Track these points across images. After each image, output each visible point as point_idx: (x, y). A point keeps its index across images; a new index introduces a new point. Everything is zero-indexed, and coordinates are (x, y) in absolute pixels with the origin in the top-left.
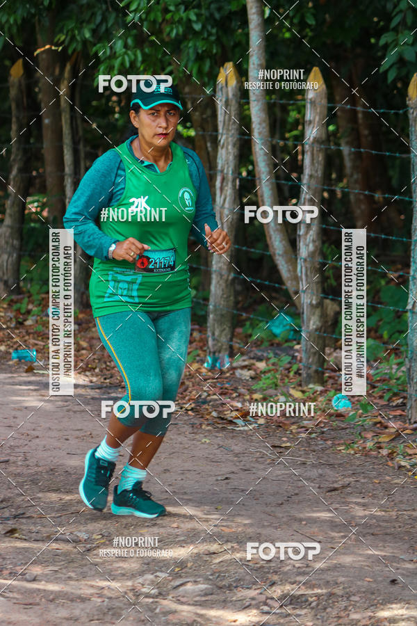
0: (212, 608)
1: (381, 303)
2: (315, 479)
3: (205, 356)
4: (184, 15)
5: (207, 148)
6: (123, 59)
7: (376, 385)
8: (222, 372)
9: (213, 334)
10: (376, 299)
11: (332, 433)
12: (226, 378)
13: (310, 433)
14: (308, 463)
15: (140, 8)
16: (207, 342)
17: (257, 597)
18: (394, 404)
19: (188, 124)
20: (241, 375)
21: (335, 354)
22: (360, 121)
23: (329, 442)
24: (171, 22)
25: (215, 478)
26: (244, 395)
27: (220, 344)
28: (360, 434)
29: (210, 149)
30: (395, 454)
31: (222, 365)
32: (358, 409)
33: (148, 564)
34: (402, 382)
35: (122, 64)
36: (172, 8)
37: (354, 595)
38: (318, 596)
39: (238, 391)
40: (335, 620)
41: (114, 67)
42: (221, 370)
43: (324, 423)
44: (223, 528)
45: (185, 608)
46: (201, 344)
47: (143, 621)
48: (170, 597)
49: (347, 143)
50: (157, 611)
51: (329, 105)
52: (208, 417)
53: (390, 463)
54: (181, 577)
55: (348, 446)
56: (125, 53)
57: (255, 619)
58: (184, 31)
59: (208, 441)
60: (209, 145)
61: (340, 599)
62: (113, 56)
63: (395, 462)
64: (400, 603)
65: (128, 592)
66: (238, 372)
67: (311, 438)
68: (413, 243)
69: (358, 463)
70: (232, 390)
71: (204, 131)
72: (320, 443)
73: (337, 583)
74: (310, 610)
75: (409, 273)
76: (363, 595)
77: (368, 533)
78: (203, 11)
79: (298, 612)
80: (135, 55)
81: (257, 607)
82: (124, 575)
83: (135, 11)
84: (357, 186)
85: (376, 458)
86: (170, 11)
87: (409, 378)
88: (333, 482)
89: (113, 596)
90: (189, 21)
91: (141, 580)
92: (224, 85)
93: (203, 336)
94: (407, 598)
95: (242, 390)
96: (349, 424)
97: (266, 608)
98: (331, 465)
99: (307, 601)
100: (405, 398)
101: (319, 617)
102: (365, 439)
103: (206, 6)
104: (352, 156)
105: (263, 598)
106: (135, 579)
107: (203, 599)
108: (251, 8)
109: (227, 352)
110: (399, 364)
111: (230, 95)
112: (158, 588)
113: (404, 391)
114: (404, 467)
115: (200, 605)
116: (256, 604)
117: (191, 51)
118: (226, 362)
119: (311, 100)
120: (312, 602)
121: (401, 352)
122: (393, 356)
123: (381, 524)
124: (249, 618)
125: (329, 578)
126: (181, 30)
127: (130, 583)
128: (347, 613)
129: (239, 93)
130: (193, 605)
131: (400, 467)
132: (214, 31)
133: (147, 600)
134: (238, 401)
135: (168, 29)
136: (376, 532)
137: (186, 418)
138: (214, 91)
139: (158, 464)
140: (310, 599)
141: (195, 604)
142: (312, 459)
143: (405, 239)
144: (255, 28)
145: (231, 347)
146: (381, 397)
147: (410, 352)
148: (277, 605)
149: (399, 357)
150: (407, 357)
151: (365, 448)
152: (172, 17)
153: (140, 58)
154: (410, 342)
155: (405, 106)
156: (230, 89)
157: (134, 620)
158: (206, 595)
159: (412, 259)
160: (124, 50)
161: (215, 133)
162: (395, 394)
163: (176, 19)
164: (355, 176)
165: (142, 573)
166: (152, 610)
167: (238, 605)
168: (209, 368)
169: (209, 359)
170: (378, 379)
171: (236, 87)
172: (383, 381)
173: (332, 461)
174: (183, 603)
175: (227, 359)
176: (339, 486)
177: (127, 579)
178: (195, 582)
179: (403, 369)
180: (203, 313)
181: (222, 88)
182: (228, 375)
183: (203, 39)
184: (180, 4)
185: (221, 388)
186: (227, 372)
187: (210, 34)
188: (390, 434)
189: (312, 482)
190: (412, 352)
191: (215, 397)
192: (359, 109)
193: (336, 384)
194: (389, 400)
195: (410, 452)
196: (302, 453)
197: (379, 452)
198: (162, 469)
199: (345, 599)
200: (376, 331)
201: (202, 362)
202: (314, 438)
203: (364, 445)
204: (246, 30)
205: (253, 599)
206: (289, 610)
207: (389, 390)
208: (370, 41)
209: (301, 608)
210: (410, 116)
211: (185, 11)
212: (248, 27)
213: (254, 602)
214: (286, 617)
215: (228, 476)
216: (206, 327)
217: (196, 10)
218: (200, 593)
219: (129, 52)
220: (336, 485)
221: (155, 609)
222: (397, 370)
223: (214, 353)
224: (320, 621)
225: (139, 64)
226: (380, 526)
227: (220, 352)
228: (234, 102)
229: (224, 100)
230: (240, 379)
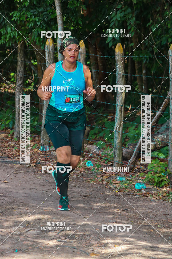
0: (40, 239)
1: (105, 128)
2: (79, 192)
3: (40, 146)
4: (34, 19)
5: (42, 69)
6: (11, 35)
7: (102, 158)
8: (46, 152)
9: (43, 138)
10: (103, 126)
11: (86, 175)
12: (48, 154)
13: (78, 175)
14: (77, 186)
15: (17, 16)
16: (41, 141)
17: (56, 235)
18: (109, 165)
19: (36, 60)
20: (53, 153)
21: (88, 146)
22: (99, 60)
23: (85, 179)
24: (29, 22)
25: (42, 191)
26: (54, 161)
27: (45, 142)
28: (96, 176)
29: (43, 70)
30: (108, 183)
31: (46, 149)
32: (95, 167)
33: (16, 223)
34: (112, 157)
35: (10, 36)
36: (29, 16)
37: (92, 235)
38: (79, 235)
39: (52, 159)
40: (85, 244)
41: (7, 38)
42: (46, 151)
43: (83, 171)
44: (44, 210)
45: (30, 239)
46: (39, 142)
47: (14, 244)
48: (24, 235)
49: (93, 68)
50: (19, 240)
51: (87, 54)
52: (40, 169)
53: (106, 187)
54: (28, 228)
55: (91, 180)
56: (11, 32)
57: (56, 244)
58: (34, 25)
59: (40, 178)
60: (42, 68)
61: (87, 236)
62: (7, 33)
63: (108, 186)
64: (109, 238)
65: (9, 233)
66: (52, 152)
67: (78, 177)
68: (116, 106)
69: (95, 186)
70: (49, 159)
71: (41, 63)
72: (81, 179)
73: (86, 231)
74: (76, 240)
75: (115, 117)
76: (95, 235)
77: (98, 212)
78: (41, 18)
79: (71, 241)
80: (15, 34)
81: (56, 239)
82: (7, 227)
83: (15, 17)
84: (97, 84)
85: (102, 185)
86: (28, 18)
87: (114, 155)
88: (86, 193)
89: (3, 235)
90: (36, 21)
91: (13, 229)
92: (48, 46)
93: (39, 139)
94: (111, 236)
95: (53, 159)
96: (92, 172)
97: (59, 240)
98: (85, 187)
99: (75, 237)
100: (113, 163)
101: (79, 243)
102: (98, 178)
103: (42, 16)
104: (95, 73)
105: (58, 236)
106: (11, 228)
107: (37, 236)
108: (58, 18)
109: (48, 145)
110: (111, 150)
111: (50, 50)
112: (20, 232)
113: (112, 160)
114: (112, 188)
115: (35, 238)
116: (56, 238)
117: (36, 32)
118: (47, 149)
119: (80, 52)
120: (77, 237)
121: (112, 146)
122: (109, 147)
123: (102, 209)
124: (53, 243)
125: (83, 228)
126: (33, 25)
127: (9, 230)
128: (89, 241)
129: (54, 49)
130: (33, 238)
131: (110, 188)
132: (45, 25)
133: (15, 236)
134: (52, 163)
135: (28, 24)
136: (101, 212)
137: (32, 169)
138: (45, 48)
139: (21, 186)
140: (76, 236)
141: (34, 238)
142: (78, 185)
143: (113, 104)
144: (60, 25)
145: (49, 143)
146: (104, 162)
147: (115, 146)
148: (64, 238)
149: (111, 148)
150: (114, 148)
151: (98, 181)
152: (29, 20)
153: (17, 34)
154: (115, 142)
155: (114, 55)
156: (50, 47)
157: (11, 243)
158: (38, 234)
159: (116, 112)
160: (11, 31)
161: (45, 64)
162: (109, 161)
163: (31, 21)
164: (97, 81)
165: (14, 226)
166: (17, 240)
167: (49, 239)
168: (41, 151)
169: (41, 147)
170: (103, 155)
171: (52, 47)
172: (105, 156)
173: (85, 186)
174: (29, 237)
175: (48, 148)
176: (88, 195)
177: (8, 228)
178: (34, 229)
179: (112, 152)
180: (39, 130)
181: (47, 47)
182: (48, 153)
183: (41, 28)
184: (32, 15)
185: (46, 158)
186: (48, 152)
187: (43, 27)
188: (107, 176)
189: (78, 193)
190: (116, 146)
191: (43, 161)
192: (98, 56)
193: (88, 157)
194: (107, 163)
195: (114, 182)
196: (75, 182)
197: (103, 183)
198: (23, 188)
199: (88, 236)
200: (103, 138)
201: (39, 148)
202: (79, 177)
203: (97, 180)
204: (56, 26)
205: (55, 236)
206: (68, 240)
207: (107, 160)
208: (102, 31)
209: (72, 239)
210: (116, 59)
211: (34, 18)
212: (57, 24)
213: (55, 237)
214: (67, 243)
215: (47, 191)
216: (41, 136)
217: (38, 17)
218: (35, 234)
219: (13, 32)
220: (86, 195)
221: (19, 239)
222: (110, 152)
223: (43, 145)
224: (79, 244)
225: (16, 37)
226: (102, 210)
227: (45, 145)
228: (52, 52)
229: (48, 51)
230: (53, 155)
